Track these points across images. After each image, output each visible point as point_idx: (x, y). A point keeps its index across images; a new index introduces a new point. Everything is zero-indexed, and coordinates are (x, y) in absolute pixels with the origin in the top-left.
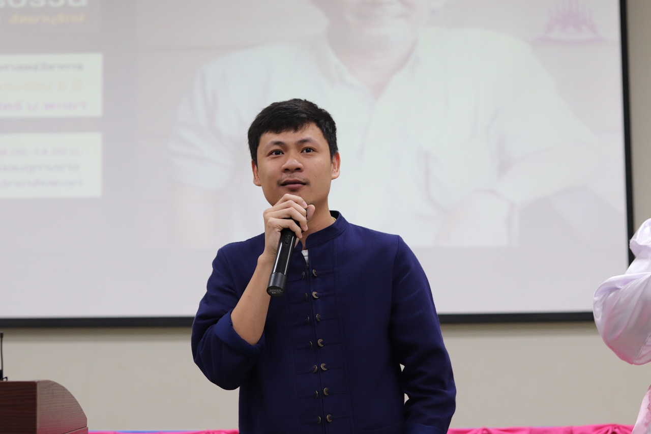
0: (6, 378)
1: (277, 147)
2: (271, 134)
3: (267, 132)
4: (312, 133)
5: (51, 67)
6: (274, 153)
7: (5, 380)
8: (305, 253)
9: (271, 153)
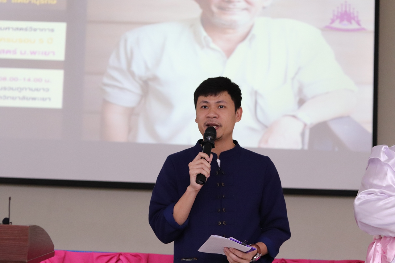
0: (11, 223)
1: (205, 104)
2: (203, 97)
3: (201, 95)
4: (225, 97)
5: (35, 30)
6: (203, 107)
7: (10, 224)
8: (219, 161)
9: (202, 107)
